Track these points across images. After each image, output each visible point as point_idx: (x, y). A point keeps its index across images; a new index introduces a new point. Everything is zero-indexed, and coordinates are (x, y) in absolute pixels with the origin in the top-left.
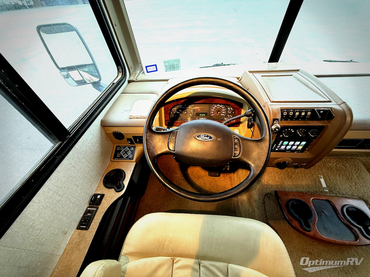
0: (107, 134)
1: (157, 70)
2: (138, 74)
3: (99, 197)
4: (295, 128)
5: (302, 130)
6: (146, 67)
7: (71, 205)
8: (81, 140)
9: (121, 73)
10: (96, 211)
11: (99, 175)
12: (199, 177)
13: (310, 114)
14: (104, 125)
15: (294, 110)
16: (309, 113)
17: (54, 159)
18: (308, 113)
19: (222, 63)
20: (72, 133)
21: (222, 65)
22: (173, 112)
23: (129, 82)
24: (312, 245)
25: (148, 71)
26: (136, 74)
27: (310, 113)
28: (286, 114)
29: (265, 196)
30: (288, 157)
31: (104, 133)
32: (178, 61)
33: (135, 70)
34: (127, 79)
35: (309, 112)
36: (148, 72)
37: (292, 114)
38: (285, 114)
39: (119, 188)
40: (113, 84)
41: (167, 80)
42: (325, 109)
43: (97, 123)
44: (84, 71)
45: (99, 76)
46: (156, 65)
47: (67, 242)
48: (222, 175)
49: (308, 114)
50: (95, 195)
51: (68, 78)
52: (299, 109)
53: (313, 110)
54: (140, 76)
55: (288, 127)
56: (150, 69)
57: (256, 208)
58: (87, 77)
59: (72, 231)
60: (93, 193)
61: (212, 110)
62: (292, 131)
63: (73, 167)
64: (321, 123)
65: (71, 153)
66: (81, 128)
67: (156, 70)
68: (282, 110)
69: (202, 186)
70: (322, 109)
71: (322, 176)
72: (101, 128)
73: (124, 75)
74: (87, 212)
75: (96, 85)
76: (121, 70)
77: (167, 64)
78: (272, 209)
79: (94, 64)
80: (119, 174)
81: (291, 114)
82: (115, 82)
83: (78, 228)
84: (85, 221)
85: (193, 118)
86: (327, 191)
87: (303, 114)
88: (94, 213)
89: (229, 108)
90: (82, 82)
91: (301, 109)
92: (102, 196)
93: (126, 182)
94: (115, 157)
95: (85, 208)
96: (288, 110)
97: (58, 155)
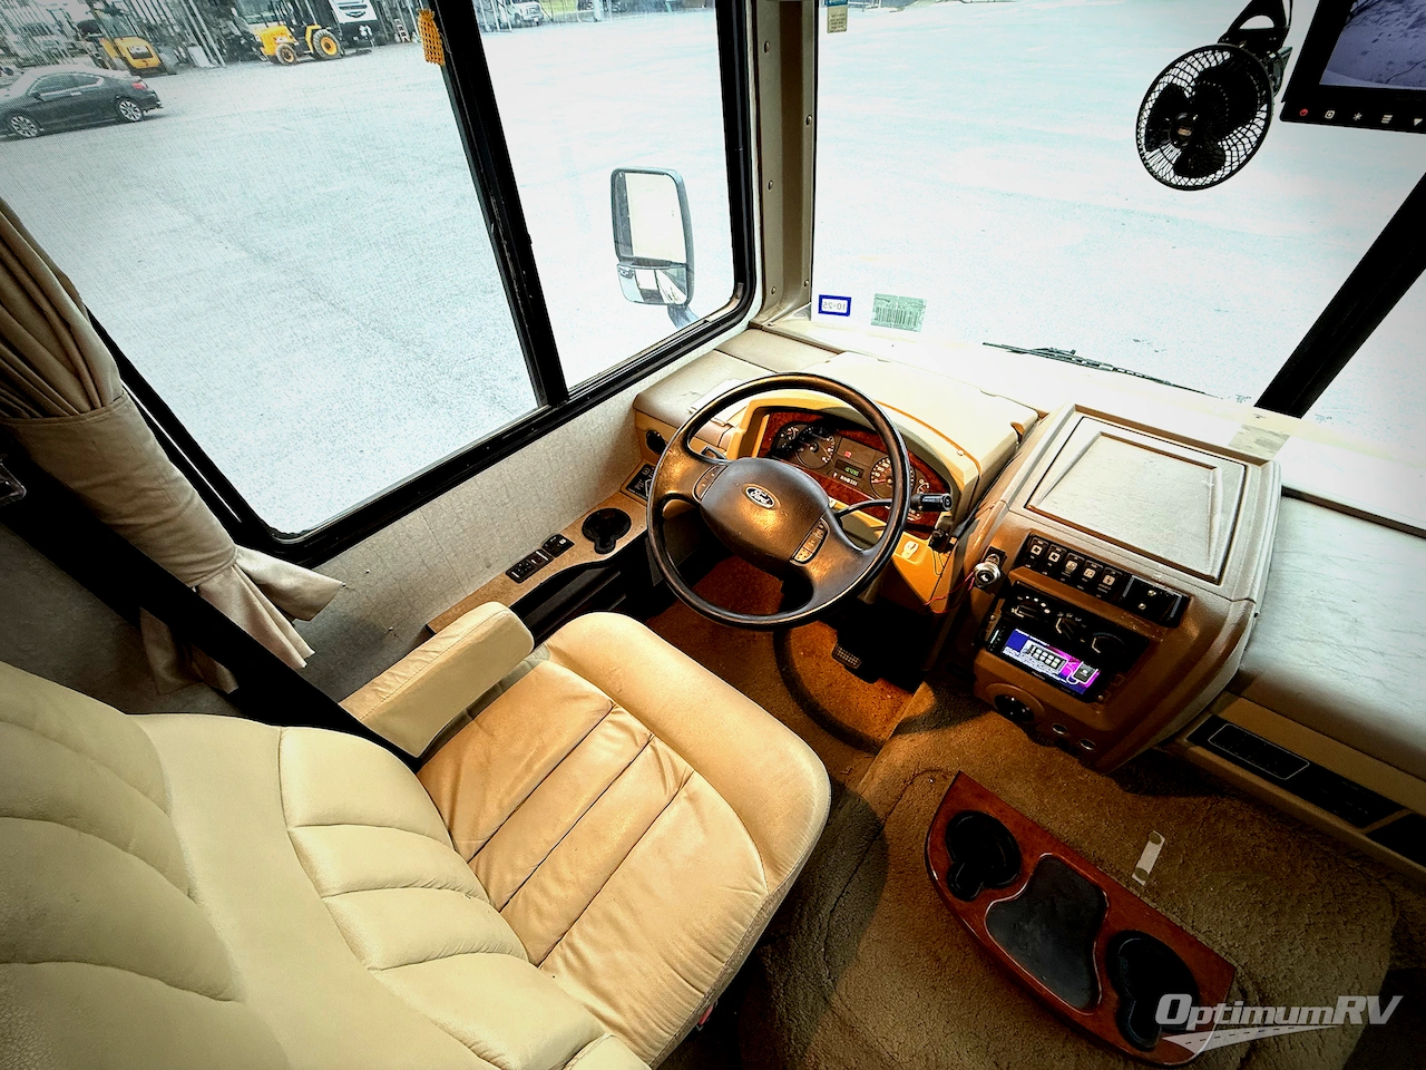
0: (637, 428)
1: (848, 314)
2: (784, 311)
3: (563, 542)
4: (1057, 605)
5: (1073, 619)
6: (821, 297)
7: (516, 524)
8: (581, 417)
9: (738, 301)
10: (547, 563)
11: (584, 504)
12: (813, 652)
13: (1110, 584)
14: (639, 406)
15: (1068, 552)
16: (1109, 580)
17: (528, 430)
18: (1107, 577)
19: (1073, 352)
20: (573, 399)
21: (1069, 357)
22: (786, 437)
23: (751, 326)
24: (959, 948)
25: (823, 309)
26: (779, 309)
27: (1113, 579)
28: (1038, 553)
29: (927, 771)
30: (1031, 690)
31: (632, 424)
32: (921, 305)
33: (783, 299)
34: (750, 316)
35: (1112, 575)
36: (821, 312)
37: (1056, 560)
38: (1036, 550)
39: (603, 546)
40: (706, 322)
41: (838, 352)
42: (1169, 590)
43: (626, 397)
44: (666, 273)
45: (689, 291)
46: (849, 300)
47: (484, 584)
48: (879, 684)
49: (1105, 581)
50: (559, 537)
51: (628, 277)
52: (1081, 555)
53: (1123, 576)
54: (790, 317)
55: (1033, 592)
56: (828, 305)
57: (876, 780)
58: (668, 287)
59: (497, 573)
60: (558, 532)
61: (879, 469)
62: (1045, 608)
63: (549, 459)
64: (1136, 623)
65: (555, 432)
66: (592, 394)
67: (845, 311)
68: (1032, 538)
69: (803, 677)
70: (1157, 585)
71: (1163, 840)
72: (630, 410)
73: (744, 308)
74: (534, 556)
75: (677, 311)
76: (740, 293)
77: (883, 306)
78: (918, 810)
79: (688, 267)
80: (619, 522)
81: (1054, 557)
82: (712, 319)
83: (508, 573)
84: (523, 568)
85: (817, 474)
86: (1143, 883)
87: (1089, 573)
88: (541, 564)
89: (922, 481)
90: (652, 297)
91: (1087, 558)
92: (569, 544)
93: (621, 544)
94: (631, 486)
95: (535, 548)
96: (1050, 545)
97: (536, 426)
